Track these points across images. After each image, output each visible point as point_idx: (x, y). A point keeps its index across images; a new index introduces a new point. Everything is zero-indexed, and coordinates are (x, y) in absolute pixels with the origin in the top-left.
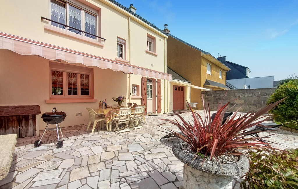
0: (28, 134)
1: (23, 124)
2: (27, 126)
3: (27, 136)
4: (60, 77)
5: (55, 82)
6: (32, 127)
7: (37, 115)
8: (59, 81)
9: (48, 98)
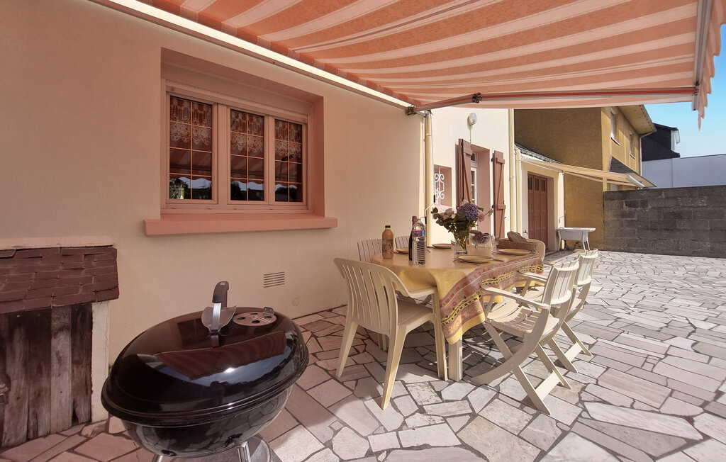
0: (45, 419)
1: (15, 368)
2: (39, 369)
3: (36, 431)
4: (204, 126)
5: (180, 143)
6: (67, 377)
7: (95, 307)
8: (196, 142)
9: (153, 212)
